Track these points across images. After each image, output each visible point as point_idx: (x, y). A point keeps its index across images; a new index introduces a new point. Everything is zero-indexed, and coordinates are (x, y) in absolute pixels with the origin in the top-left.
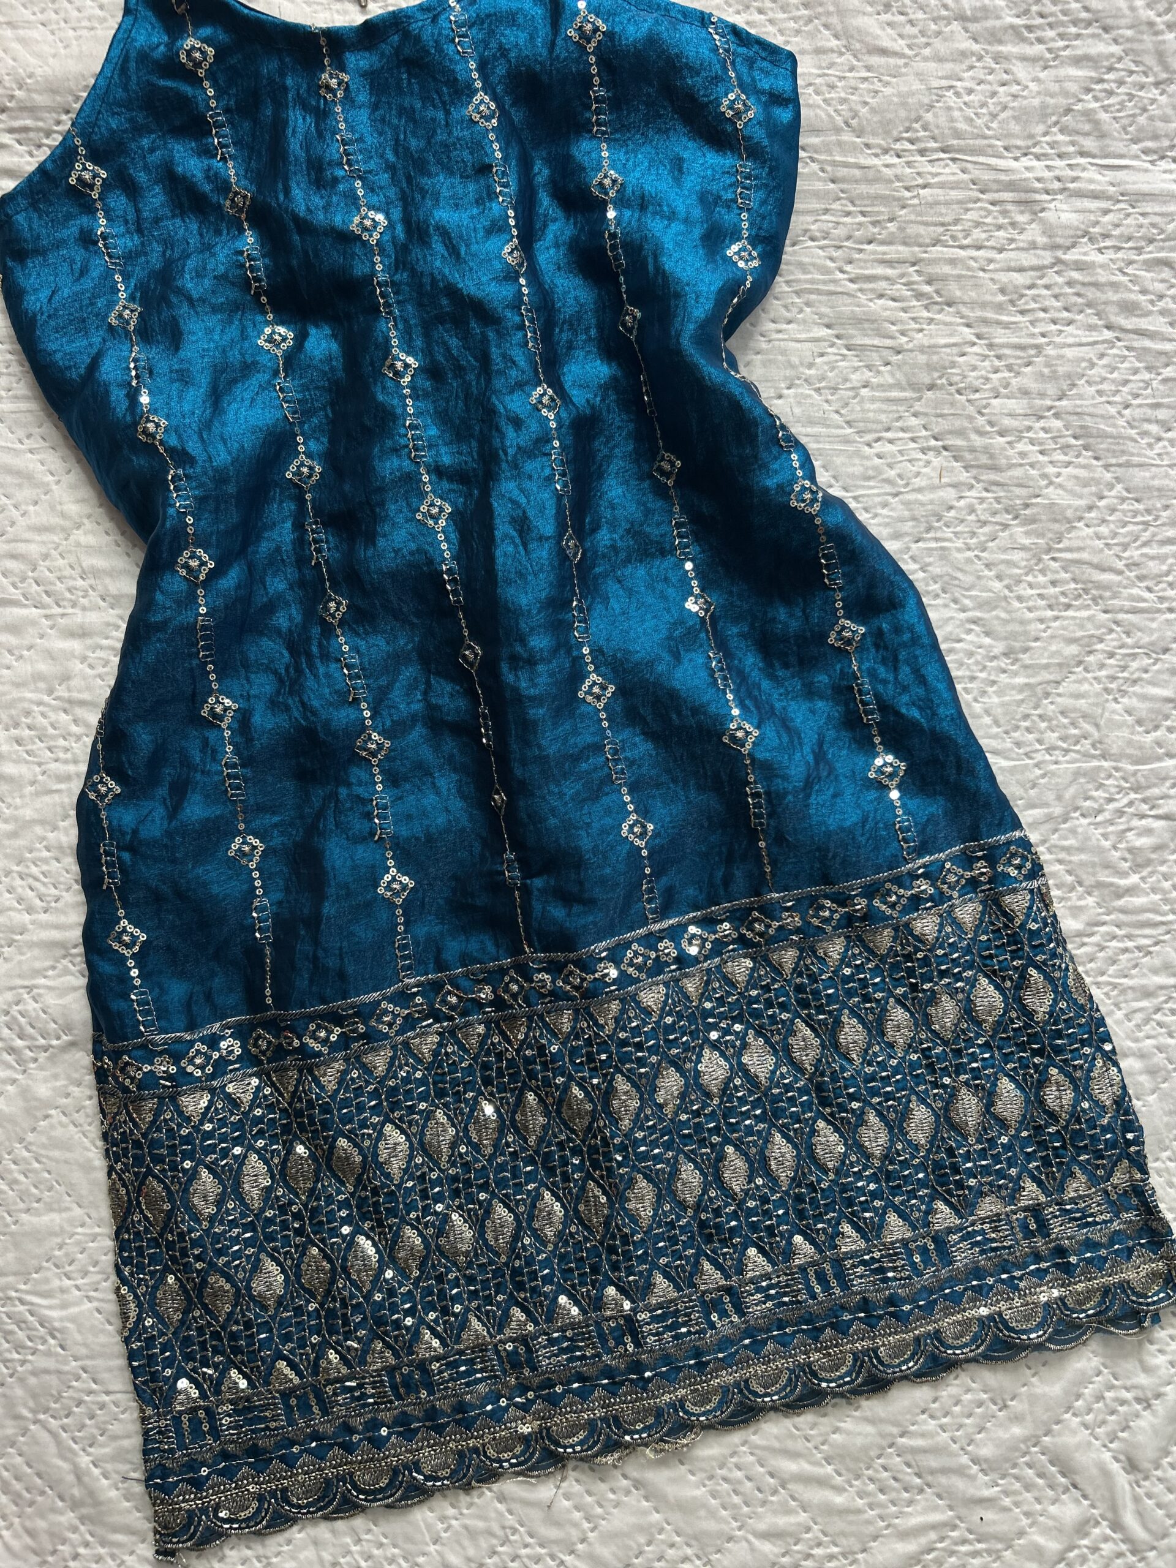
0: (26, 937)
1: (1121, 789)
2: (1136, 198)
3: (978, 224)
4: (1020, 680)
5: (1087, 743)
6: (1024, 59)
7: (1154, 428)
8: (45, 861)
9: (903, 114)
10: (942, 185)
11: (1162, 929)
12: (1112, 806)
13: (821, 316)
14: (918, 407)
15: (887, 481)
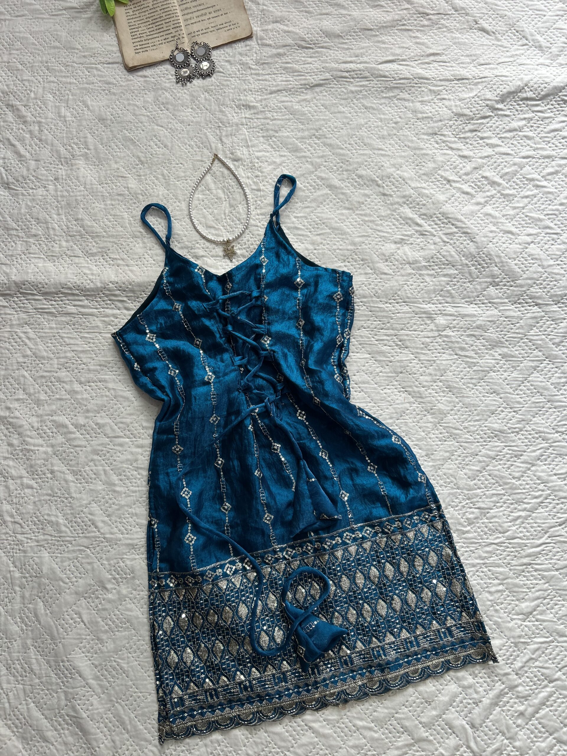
0: (121, 542)
1: (463, 499)
2: (464, 316)
3: (415, 324)
4: (431, 464)
5: (452, 485)
6: (428, 275)
7: (471, 385)
8: (128, 518)
9: (391, 292)
10: (403, 313)
11: (478, 545)
12: (461, 504)
13: (367, 351)
14: (397, 378)
15: (388, 401)
